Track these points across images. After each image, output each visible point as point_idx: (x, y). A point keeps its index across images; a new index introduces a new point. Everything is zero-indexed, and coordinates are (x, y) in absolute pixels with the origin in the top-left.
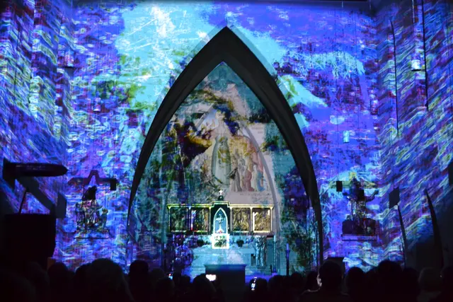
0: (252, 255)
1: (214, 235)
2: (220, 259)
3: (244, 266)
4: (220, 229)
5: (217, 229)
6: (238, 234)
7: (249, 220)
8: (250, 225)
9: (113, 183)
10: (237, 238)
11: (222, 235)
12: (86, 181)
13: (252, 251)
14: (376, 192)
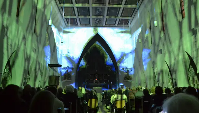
1: (95, 80)
6: (100, 80)
12: (66, 68)
14: (131, 70)
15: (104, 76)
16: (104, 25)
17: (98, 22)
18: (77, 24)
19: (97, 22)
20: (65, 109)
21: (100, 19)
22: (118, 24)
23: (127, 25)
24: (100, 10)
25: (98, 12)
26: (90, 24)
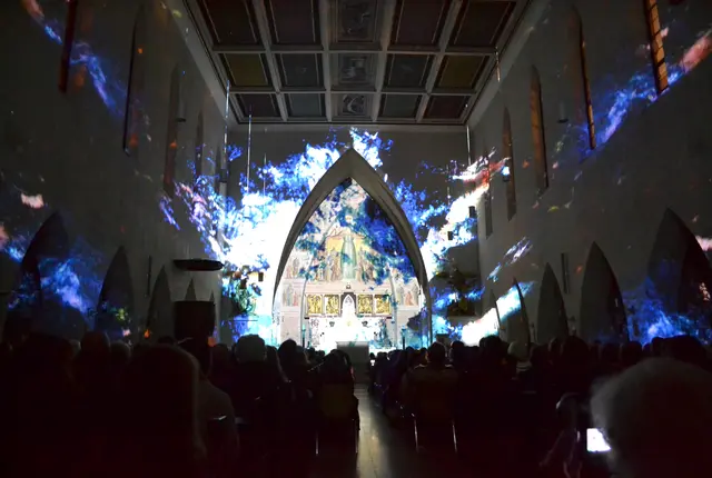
0: (375, 333)
1: (343, 317)
3: (368, 343)
5: (346, 312)
6: (363, 316)
7: (372, 304)
8: (373, 309)
9: (260, 276)
10: (362, 319)
15: (375, 300)
16: (375, 119)
17: (353, 107)
18: (279, 115)
19: (350, 109)
20: (237, 420)
21: (360, 100)
22: (425, 116)
23: (459, 116)
24: (360, 64)
25: (352, 73)
26: (324, 114)
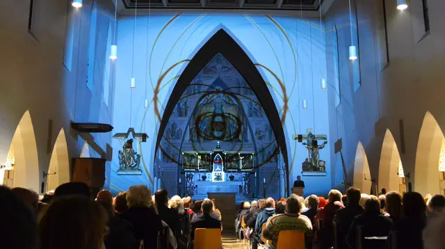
0: (240, 186)
1: (214, 172)
2: (218, 189)
3: (235, 194)
4: (218, 168)
5: (215, 168)
6: (230, 172)
7: (238, 161)
8: (239, 165)
9: (144, 137)
10: (230, 174)
11: (219, 172)
12: (126, 135)
13: (240, 183)
14: (325, 143)
16: (241, 5)
22: (284, 2)
23: (312, 3)
